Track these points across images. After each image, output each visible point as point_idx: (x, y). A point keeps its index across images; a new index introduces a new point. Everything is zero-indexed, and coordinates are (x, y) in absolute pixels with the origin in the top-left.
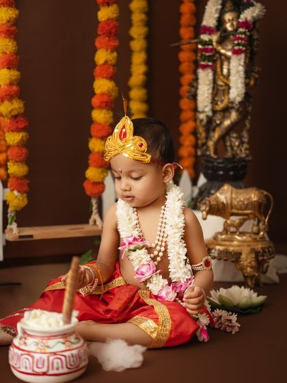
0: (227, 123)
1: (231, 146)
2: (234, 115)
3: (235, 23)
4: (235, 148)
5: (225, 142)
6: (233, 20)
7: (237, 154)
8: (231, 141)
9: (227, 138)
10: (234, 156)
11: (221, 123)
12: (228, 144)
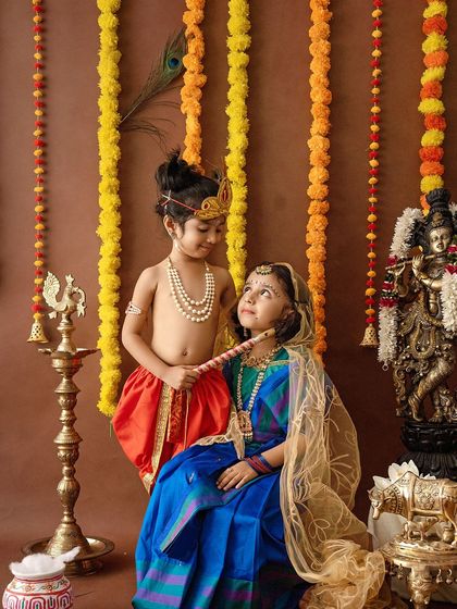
0: (433, 376)
1: (440, 405)
2: (442, 366)
3: (445, 242)
4: (446, 409)
5: (433, 400)
6: (442, 238)
7: (448, 416)
8: (440, 399)
9: (435, 394)
10: (444, 419)
11: (425, 375)
12: (437, 403)
